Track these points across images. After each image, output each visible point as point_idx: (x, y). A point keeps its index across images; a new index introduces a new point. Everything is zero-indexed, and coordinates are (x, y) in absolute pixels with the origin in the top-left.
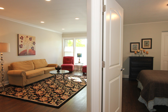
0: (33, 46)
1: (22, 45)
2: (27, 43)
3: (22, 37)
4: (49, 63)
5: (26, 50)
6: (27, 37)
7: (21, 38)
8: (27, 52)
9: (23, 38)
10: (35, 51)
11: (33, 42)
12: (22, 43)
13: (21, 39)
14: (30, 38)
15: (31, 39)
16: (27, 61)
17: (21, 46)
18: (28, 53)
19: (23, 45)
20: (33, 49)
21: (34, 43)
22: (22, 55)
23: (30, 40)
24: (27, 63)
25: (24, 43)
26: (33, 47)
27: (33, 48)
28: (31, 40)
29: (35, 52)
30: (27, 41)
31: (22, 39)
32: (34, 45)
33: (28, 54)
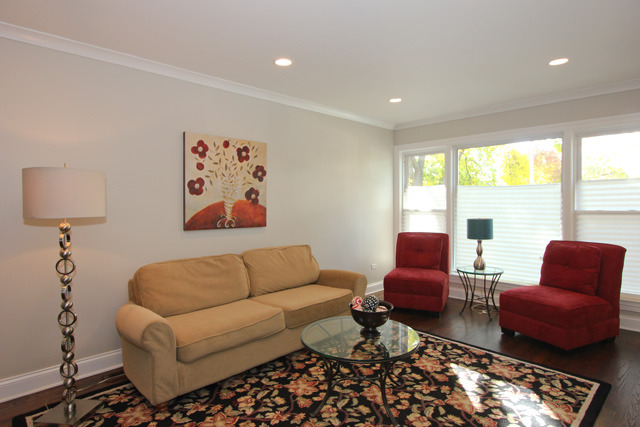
0: (256, 184)
1: (201, 181)
2: (226, 173)
3: (201, 143)
4: (325, 263)
5: (221, 205)
6: (226, 144)
7: (194, 150)
8: (225, 213)
9: (206, 148)
10: (265, 209)
11: (254, 169)
12: (201, 174)
13: (197, 155)
14: (239, 151)
15: (244, 154)
16: (216, 258)
17: (197, 186)
18: (229, 217)
19: (206, 180)
20: (256, 201)
21: (260, 174)
22: (200, 229)
23: (241, 159)
24: (212, 265)
25: (209, 174)
26: (252, 191)
27: (253, 196)
28: (247, 158)
29: (264, 215)
30: (224, 162)
31: (203, 155)
32: (261, 179)
33: (230, 223)
